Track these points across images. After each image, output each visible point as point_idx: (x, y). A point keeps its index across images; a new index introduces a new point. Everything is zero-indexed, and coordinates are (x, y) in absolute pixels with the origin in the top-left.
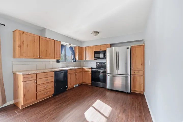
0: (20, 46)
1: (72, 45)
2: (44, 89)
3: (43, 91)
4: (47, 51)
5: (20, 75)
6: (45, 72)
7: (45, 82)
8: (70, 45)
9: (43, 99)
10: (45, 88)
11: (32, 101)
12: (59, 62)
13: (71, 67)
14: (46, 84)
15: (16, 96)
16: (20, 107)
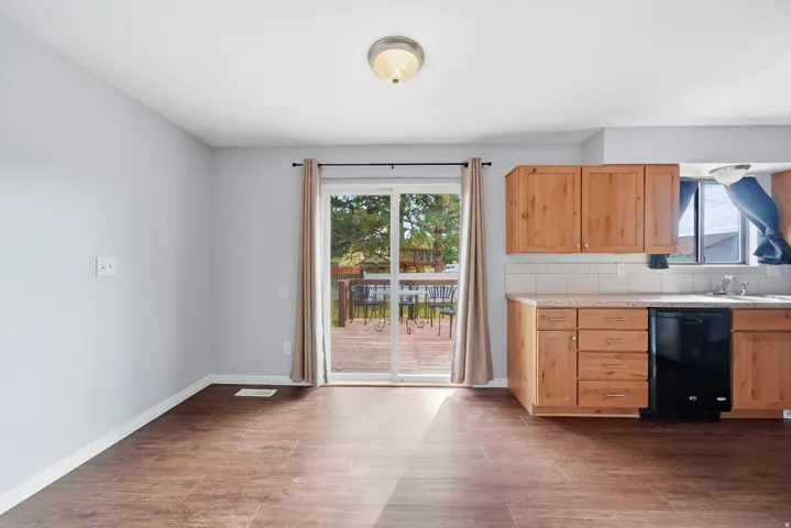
0: (526, 216)
1: (758, 168)
2: (603, 376)
3: (598, 379)
4: (608, 218)
5: (529, 306)
6: (608, 305)
7: (609, 348)
8: (739, 167)
9: (599, 412)
10: (610, 373)
11: (564, 405)
12: (665, 266)
13: (747, 294)
14: (613, 355)
15: (514, 366)
16: (530, 409)
